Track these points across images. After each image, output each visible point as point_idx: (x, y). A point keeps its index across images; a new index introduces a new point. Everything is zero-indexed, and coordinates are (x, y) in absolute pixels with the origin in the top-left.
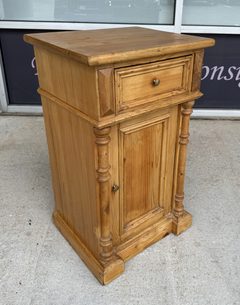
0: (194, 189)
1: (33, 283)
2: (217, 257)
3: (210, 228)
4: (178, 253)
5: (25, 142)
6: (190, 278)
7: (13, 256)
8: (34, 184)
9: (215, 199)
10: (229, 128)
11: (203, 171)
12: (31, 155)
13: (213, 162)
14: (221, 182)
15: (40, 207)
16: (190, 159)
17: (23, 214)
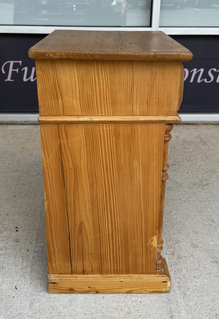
0: (184, 193)
1: (29, 287)
2: (216, 257)
3: (206, 230)
4: (175, 255)
6: (191, 278)
7: (4, 262)
8: (15, 192)
9: (208, 202)
10: (212, 132)
11: (191, 175)
12: (7, 163)
13: (201, 166)
14: (211, 186)
15: (25, 214)
16: (176, 163)
17: (8, 221)
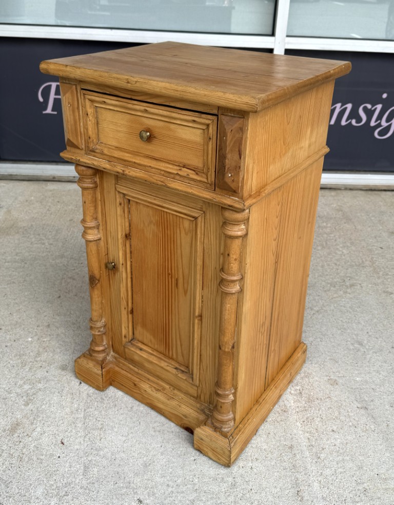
1: (82, 442)
2: (365, 401)
3: (350, 357)
4: (304, 395)
5: (34, 223)
6: (328, 433)
7: (45, 402)
8: (60, 290)
9: (353, 313)
10: (361, 203)
11: (329, 271)
12: (47, 244)
13: (343, 256)
14: (358, 287)
15: (75, 326)
17: (49, 337)
